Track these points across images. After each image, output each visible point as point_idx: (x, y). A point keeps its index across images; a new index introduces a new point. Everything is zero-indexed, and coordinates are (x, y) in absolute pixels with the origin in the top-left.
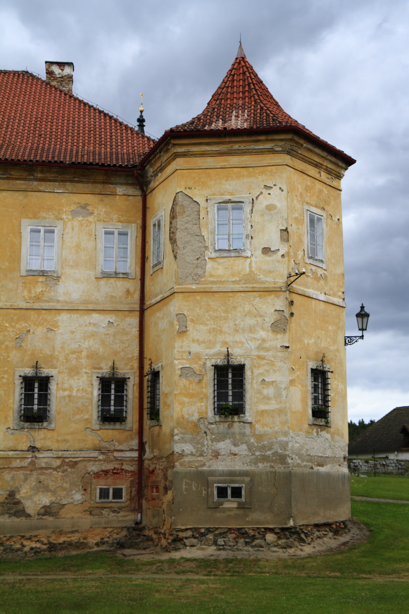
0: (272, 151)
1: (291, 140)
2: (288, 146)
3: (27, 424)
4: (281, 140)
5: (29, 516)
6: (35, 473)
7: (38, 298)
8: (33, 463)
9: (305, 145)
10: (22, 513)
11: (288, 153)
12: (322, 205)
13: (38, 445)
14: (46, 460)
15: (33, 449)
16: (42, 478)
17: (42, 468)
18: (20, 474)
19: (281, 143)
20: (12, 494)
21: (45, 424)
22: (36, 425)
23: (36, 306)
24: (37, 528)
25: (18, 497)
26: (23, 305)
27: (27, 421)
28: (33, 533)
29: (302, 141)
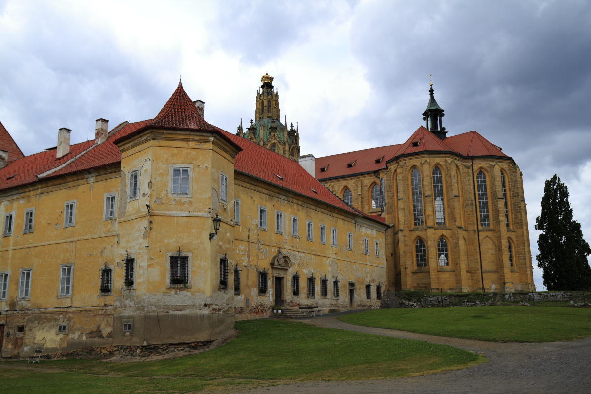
0: (147, 140)
1: (151, 132)
2: (152, 135)
3: (103, 293)
4: (148, 133)
5: (104, 338)
6: (106, 317)
7: (109, 231)
8: (106, 312)
9: (165, 132)
10: (101, 336)
11: (154, 139)
12: (189, 161)
13: (107, 303)
14: (110, 311)
15: (106, 305)
16: (108, 319)
17: (109, 315)
18: (101, 317)
19: (149, 135)
20: (99, 327)
21: (110, 293)
22: (107, 294)
23: (108, 235)
24: (106, 344)
25: (100, 328)
26: (104, 235)
27: (104, 292)
28: (105, 346)
29: (162, 131)
